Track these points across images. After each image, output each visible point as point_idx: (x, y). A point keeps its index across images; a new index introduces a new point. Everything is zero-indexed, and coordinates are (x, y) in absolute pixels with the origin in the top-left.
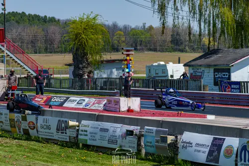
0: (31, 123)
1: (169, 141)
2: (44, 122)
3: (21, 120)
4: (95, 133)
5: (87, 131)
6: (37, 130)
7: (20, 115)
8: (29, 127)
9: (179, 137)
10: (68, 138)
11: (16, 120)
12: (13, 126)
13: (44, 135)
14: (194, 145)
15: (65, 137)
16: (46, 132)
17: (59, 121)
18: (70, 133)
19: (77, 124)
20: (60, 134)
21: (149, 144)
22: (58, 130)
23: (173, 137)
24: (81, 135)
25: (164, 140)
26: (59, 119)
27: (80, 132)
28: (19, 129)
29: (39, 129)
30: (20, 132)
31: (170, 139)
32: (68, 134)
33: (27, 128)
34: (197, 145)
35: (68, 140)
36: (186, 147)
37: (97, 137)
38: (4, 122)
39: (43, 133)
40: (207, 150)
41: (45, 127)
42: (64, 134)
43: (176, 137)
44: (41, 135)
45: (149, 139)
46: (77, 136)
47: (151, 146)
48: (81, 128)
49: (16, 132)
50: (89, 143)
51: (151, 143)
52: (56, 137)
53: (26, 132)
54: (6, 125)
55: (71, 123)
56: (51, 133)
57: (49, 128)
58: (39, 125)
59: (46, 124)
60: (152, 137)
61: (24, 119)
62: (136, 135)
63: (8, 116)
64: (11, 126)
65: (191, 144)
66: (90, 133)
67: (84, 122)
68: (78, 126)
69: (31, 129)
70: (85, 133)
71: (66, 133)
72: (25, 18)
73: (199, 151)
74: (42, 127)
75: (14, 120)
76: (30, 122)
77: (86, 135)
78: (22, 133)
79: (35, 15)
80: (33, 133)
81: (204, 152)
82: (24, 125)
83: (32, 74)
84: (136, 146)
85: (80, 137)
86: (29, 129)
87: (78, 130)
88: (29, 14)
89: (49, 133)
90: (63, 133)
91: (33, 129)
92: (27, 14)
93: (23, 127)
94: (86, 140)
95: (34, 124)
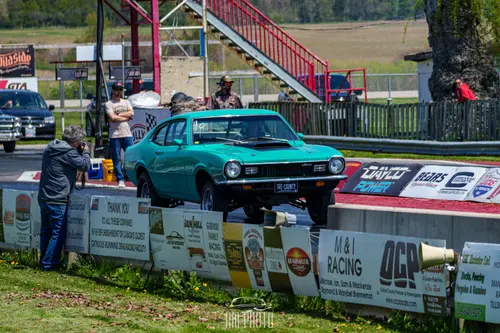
0: (296, 254)
2: (337, 249)
3: (261, 243)
5: (479, 278)
6: (317, 277)
7: (259, 229)
8: (291, 266)
10: (420, 302)
11: (245, 244)
12: (236, 265)
13: (341, 293)
16: (345, 284)
17: (390, 244)
18: (428, 285)
19: (450, 253)
20: (393, 287)
22: (385, 274)
24: (463, 290)
26: (389, 238)
27: (460, 282)
28: (258, 275)
29: (325, 274)
30: (261, 284)
32: (419, 290)
33: (284, 269)
35: (420, 309)
38: (207, 251)
39: (337, 286)
41: (343, 266)
42: (408, 289)
44: (330, 292)
46: (451, 295)
48: (462, 268)
49: (246, 285)
50: (492, 316)
52: (379, 300)
53: (281, 284)
54: (215, 263)
55: (430, 252)
56: (364, 286)
57: (354, 268)
58: (322, 258)
59: (345, 256)
61: (274, 239)
63: (220, 233)
64: (230, 265)
66: (495, 284)
67: (471, 248)
68: (453, 262)
69: (297, 273)
70: (478, 284)
71: (413, 286)
74: (333, 267)
75: (240, 244)
76: (291, 251)
77: (482, 292)
78: (268, 287)
80: (302, 285)
82: (274, 261)
83: (295, 92)
85: (459, 298)
86: (291, 274)
87: (453, 275)
89: (356, 285)
90: (403, 285)
91: (304, 273)
93: (269, 266)
94: (482, 309)
95: (304, 256)
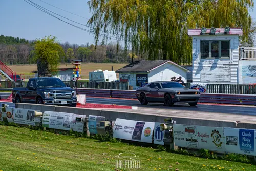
1: (106, 125)
2: (17, 112)
3: (1, 111)
4: (54, 120)
5: (48, 119)
6: (13, 118)
9: (113, 122)
10: (35, 123)
13: (18, 122)
14: (123, 127)
15: (33, 123)
16: (19, 120)
17: (29, 111)
18: (36, 120)
19: (41, 113)
21: (92, 127)
22: (27, 118)
23: (108, 122)
24: (44, 121)
25: (103, 124)
26: (29, 110)
27: (43, 119)
29: (15, 118)
31: (107, 123)
33: (6, 117)
34: (126, 127)
35: (35, 125)
36: (118, 129)
37: (56, 123)
39: (17, 120)
40: (132, 131)
41: (18, 116)
43: (111, 122)
45: (92, 124)
46: (41, 122)
47: (93, 129)
48: (44, 117)
50: (50, 127)
51: (93, 126)
52: (26, 123)
53: (5, 120)
55: (37, 113)
56: (23, 120)
57: (21, 116)
58: (14, 114)
59: (19, 114)
60: (95, 122)
61: (4, 110)
62: (83, 121)
65: (121, 127)
66: (51, 120)
67: (46, 112)
68: (42, 115)
70: (47, 120)
71: (33, 120)
72: (4, 39)
73: (127, 132)
74: (16, 116)
76: (8, 113)
77: (48, 121)
78: (2, 120)
79: (11, 37)
80: (10, 120)
81: (130, 132)
82: (4, 115)
84: (83, 129)
85: (43, 123)
86: (8, 118)
87: (42, 118)
88: (6, 37)
89: (21, 120)
90: (31, 120)
91: (10, 118)
92: (5, 36)
93: (2, 116)
94: (48, 125)
95: (10, 114)
